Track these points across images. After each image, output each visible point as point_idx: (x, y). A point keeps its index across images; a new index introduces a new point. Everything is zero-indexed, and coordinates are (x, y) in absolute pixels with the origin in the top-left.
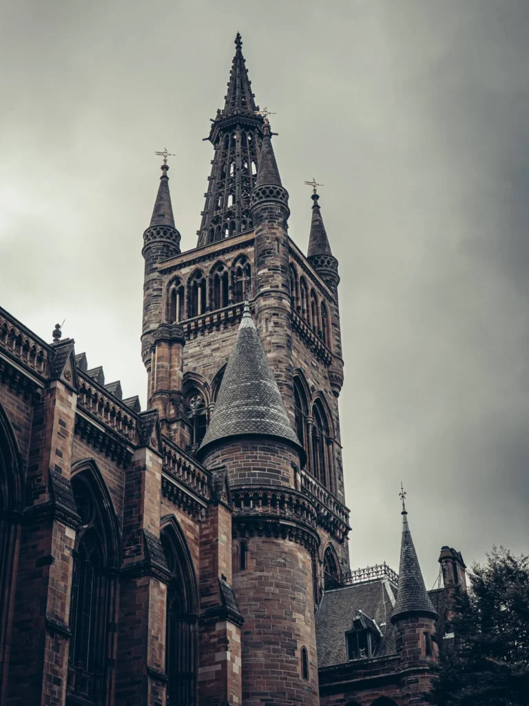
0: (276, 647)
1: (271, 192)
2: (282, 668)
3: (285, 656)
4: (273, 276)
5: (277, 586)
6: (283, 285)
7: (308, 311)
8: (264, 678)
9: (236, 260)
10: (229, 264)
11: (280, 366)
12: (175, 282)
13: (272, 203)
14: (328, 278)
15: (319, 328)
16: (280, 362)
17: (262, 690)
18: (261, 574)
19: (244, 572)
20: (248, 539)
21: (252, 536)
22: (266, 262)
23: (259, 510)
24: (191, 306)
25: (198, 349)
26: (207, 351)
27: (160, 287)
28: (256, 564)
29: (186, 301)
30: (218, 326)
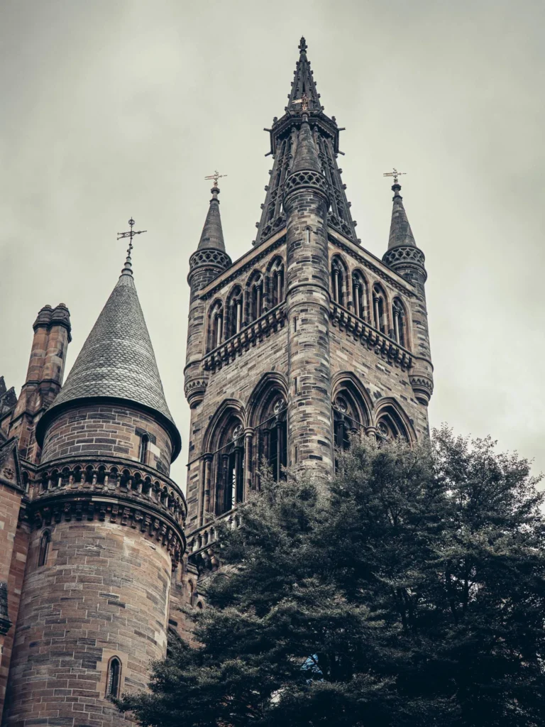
0: (67, 659)
1: (302, 178)
2: (71, 685)
3: (78, 670)
4: (302, 269)
5: (82, 580)
6: (313, 276)
7: (368, 307)
8: (44, 700)
9: (270, 264)
10: (264, 270)
11: (308, 367)
12: (217, 306)
13: (302, 190)
14: (408, 271)
15: (389, 326)
16: (307, 362)
17: (40, 717)
18: (62, 567)
19: (42, 569)
20: (53, 526)
21: (58, 522)
22: (295, 255)
23: (68, 487)
24: (230, 327)
25: (236, 371)
26: (245, 370)
27: (201, 315)
28: (58, 557)
29: (224, 322)
30: (254, 341)
